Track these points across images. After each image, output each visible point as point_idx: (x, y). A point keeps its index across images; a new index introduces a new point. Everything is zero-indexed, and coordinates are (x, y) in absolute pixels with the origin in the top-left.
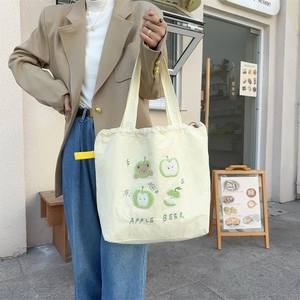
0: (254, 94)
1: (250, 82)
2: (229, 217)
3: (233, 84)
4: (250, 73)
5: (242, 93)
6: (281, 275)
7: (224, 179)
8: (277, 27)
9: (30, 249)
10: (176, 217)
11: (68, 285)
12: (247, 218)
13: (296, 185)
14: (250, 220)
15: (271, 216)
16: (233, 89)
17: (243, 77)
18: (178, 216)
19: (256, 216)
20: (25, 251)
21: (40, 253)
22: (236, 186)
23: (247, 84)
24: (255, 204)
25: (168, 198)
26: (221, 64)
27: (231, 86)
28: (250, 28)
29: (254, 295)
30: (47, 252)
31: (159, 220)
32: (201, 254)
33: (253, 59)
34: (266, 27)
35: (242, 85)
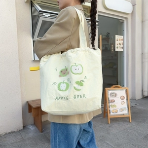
0: (122, 50)
1: (120, 44)
2: (113, 109)
3: (112, 46)
4: (120, 40)
5: (116, 50)
6: (137, 134)
7: (110, 92)
8: (132, 18)
9: (24, 127)
10: (81, 97)
11: (44, 143)
12: (121, 109)
13: (143, 91)
14: (122, 110)
15: (132, 107)
16: (112, 48)
17: (117, 42)
18: (82, 96)
19: (125, 108)
20: (22, 128)
21: (29, 129)
22: (115, 95)
23: (119, 46)
24: (124, 103)
25: (76, 86)
26: (106, 35)
27: (111, 47)
28: (119, 19)
29: (125, 144)
30: (32, 128)
31: (71, 98)
32: (101, 126)
33: (121, 34)
34: (127, 18)
35: (116, 46)
